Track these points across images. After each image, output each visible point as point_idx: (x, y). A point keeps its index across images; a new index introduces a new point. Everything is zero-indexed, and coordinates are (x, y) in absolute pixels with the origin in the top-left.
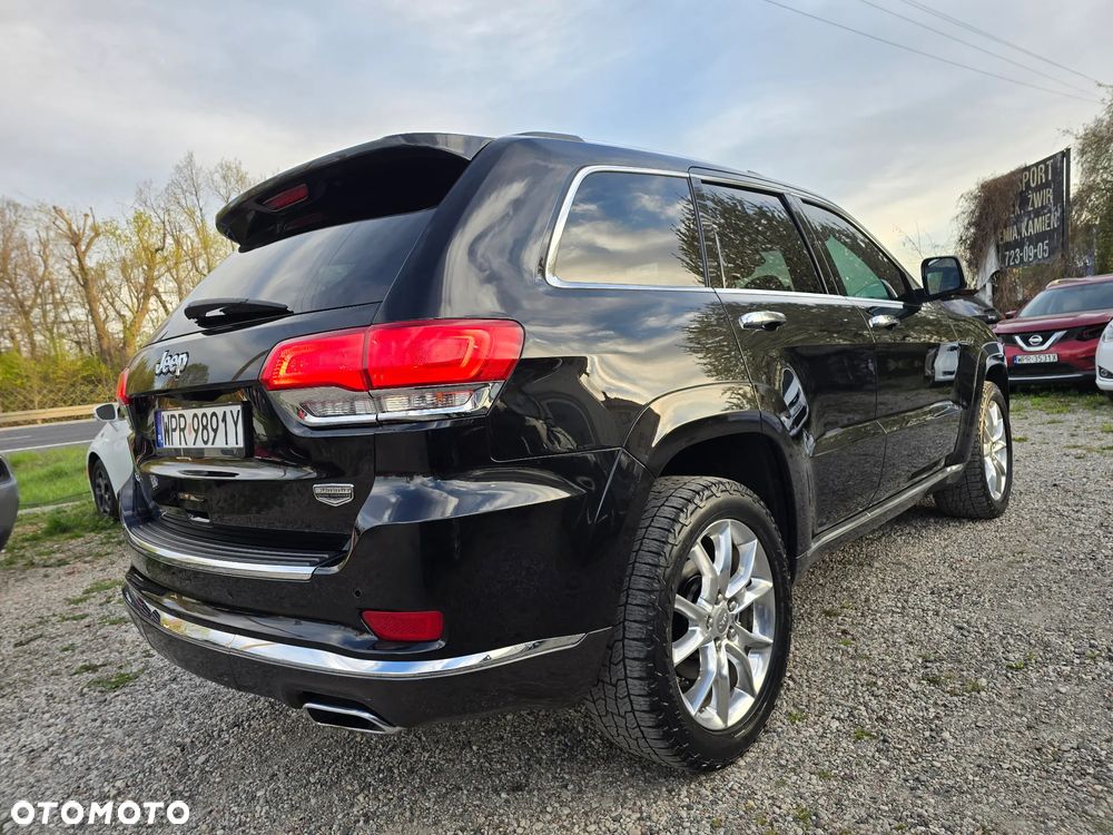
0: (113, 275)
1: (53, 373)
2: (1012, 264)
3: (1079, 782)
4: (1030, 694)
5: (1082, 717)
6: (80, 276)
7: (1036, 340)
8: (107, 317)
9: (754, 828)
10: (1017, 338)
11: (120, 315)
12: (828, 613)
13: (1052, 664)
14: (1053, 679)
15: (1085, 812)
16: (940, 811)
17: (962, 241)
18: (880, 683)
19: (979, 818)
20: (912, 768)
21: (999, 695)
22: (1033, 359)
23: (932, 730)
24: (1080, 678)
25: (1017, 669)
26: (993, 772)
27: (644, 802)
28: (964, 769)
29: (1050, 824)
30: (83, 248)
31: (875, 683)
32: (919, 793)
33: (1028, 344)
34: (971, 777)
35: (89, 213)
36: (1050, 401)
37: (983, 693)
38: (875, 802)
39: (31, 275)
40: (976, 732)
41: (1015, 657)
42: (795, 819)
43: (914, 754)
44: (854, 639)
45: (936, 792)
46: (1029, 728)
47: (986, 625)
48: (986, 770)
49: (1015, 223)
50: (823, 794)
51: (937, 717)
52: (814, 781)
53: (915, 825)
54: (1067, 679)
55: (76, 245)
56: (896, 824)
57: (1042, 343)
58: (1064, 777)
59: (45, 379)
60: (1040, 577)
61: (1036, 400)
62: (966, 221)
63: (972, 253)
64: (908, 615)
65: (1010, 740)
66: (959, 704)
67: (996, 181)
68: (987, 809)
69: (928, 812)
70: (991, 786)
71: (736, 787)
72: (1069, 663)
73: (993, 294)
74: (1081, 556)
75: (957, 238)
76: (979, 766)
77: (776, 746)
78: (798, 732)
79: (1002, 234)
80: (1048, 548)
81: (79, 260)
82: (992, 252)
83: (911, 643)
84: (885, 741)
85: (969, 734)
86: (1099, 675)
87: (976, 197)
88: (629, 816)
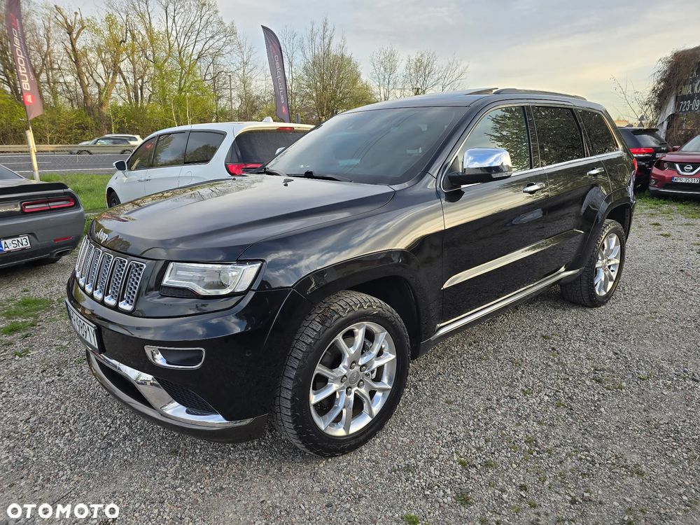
0: (92, 56)
1: (58, 119)
2: (684, 110)
3: (665, 440)
4: (648, 393)
5: (673, 408)
6: (72, 55)
7: (688, 168)
8: (89, 84)
9: (506, 444)
10: (677, 166)
11: (97, 83)
12: (544, 337)
13: (662, 379)
14: (661, 387)
15: (666, 454)
16: (596, 446)
17: (654, 91)
18: (571, 379)
19: (614, 451)
20: (584, 424)
21: (632, 392)
22: (684, 180)
23: (595, 406)
24: (675, 388)
25: (643, 379)
26: (623, 430)
27: (452, 426)
28: (610, 427)
29: (648, 458)
30: (74, 36)
31: (568, 379)
32: (586, 436)
33: (683, 170)
34: (612, 432)
35: (78, 12)
36: (689, 208)
37: (624, 390)
38: (564, 438)
39: (39, 50)
40: (618, 410)
41: (643, 373)
42: (525, 442)
43: (585, 417)
44: (558, 353)
45: (594, 437)
46: (645, 411)
47: (630, 353)
48: (620, 429)
49: (691, 83)
50: (539, 432)
51: (598, 400)
52: (535, 425)
53: (582, 451)
54: (669, 388)
55: (70, 34)
56: (574, 449)
57: (692, 171)
58: (658, 437)
59: (53, 123)
60: (663, 328)
61: (681, 206)
62: (660, 78)
63: (659, 100)
64: (588, 343)
65: (634, 416)
66: (611, 394)
67: (685, 52)
68: (618, 447)
69: (589, 446)
70: (622, 437)
71: (497, 424)
72: (671, 379)
73: (668, 129)
74: (688, 319)
75: (652, 88)
76: (617, 427)
77: (516, 406)
78: (528, 400)
79: (681, 89)
80: (671, 311)
81: (72, 44)
82: (672, 101)
83: (588, 359)
84: (571, 409)
85: (614, 410)
86: (685, 388)
87: (669, 62)
88: (445, 432)
